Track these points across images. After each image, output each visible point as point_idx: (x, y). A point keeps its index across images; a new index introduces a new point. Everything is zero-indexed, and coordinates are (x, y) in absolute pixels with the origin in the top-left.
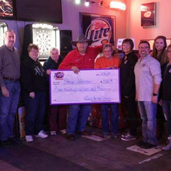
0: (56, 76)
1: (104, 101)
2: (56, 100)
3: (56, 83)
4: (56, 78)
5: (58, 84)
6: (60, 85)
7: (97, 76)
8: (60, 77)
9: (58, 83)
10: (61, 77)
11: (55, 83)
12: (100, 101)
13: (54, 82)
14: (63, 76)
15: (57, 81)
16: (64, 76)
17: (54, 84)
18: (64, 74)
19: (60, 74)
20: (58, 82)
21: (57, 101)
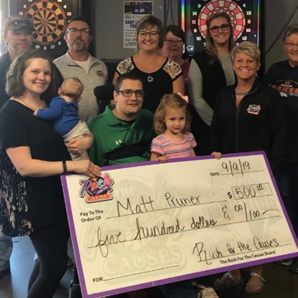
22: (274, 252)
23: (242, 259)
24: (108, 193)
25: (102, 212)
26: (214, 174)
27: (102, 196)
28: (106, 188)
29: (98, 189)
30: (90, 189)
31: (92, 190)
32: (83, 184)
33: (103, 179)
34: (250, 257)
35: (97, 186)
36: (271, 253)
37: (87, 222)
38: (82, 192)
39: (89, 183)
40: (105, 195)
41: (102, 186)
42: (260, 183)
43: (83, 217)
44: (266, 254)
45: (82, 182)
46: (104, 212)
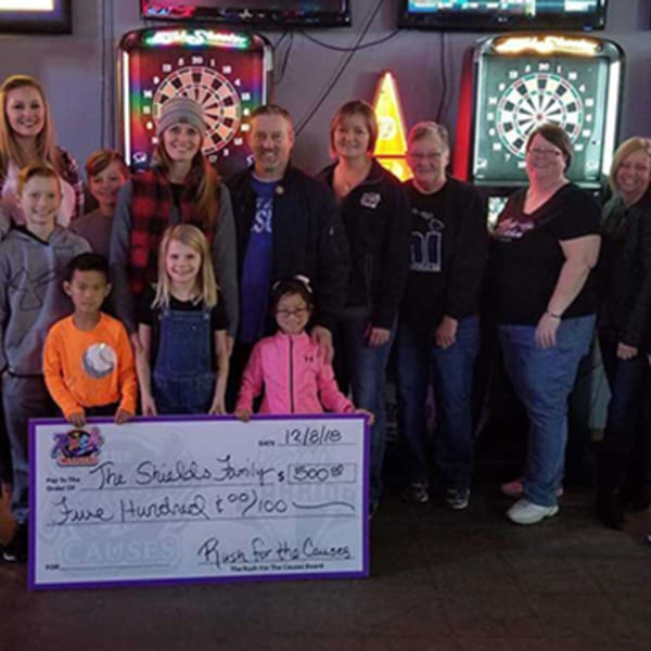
0: (59, 450)
1: (290, 568)
2: (56, 567)
3: (63, 480)
4: (63, 461)
5: (73, 488)
6: (84, 490)
7: (264, 448)
8: (82, 452)
9: (72, 484)
10: (88, 454)
11: (54, 481)
12: (274, 567)
13: (48, 480)
14: (95, 449)
15: (67, 472)
16: (102, 448)
17: (50, 489)
18: (101, 439)
19: (85, 437)
20: (72, 479)
21: (64, 570)
22: (322, 566)
23: (266, 568)
24: (93, 455)
25: (78, 480)
26: (266, 443)
27: (82, 459)
28: (91, 448)
29: (79, 449)
30: (67, 448)
31: (71, 448)
32: (58, 440)
33: (89, 435)
34: (279, 568)
35: (78, 445)
36: (315, 567)
37: (53, 492)
38: (55, 451)
39: (67, 439)
40: (87, 459)
41: (85, 445)
42: (341, 462)
43: (50, 484)
44: (308, 566)
45: (58, 436)
46: (82, 481)
